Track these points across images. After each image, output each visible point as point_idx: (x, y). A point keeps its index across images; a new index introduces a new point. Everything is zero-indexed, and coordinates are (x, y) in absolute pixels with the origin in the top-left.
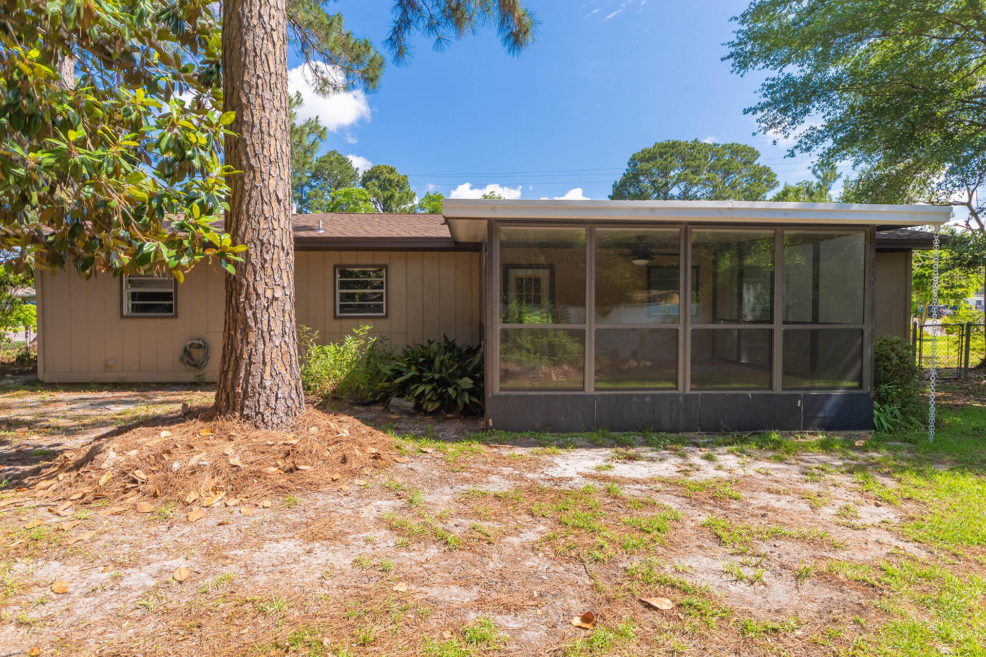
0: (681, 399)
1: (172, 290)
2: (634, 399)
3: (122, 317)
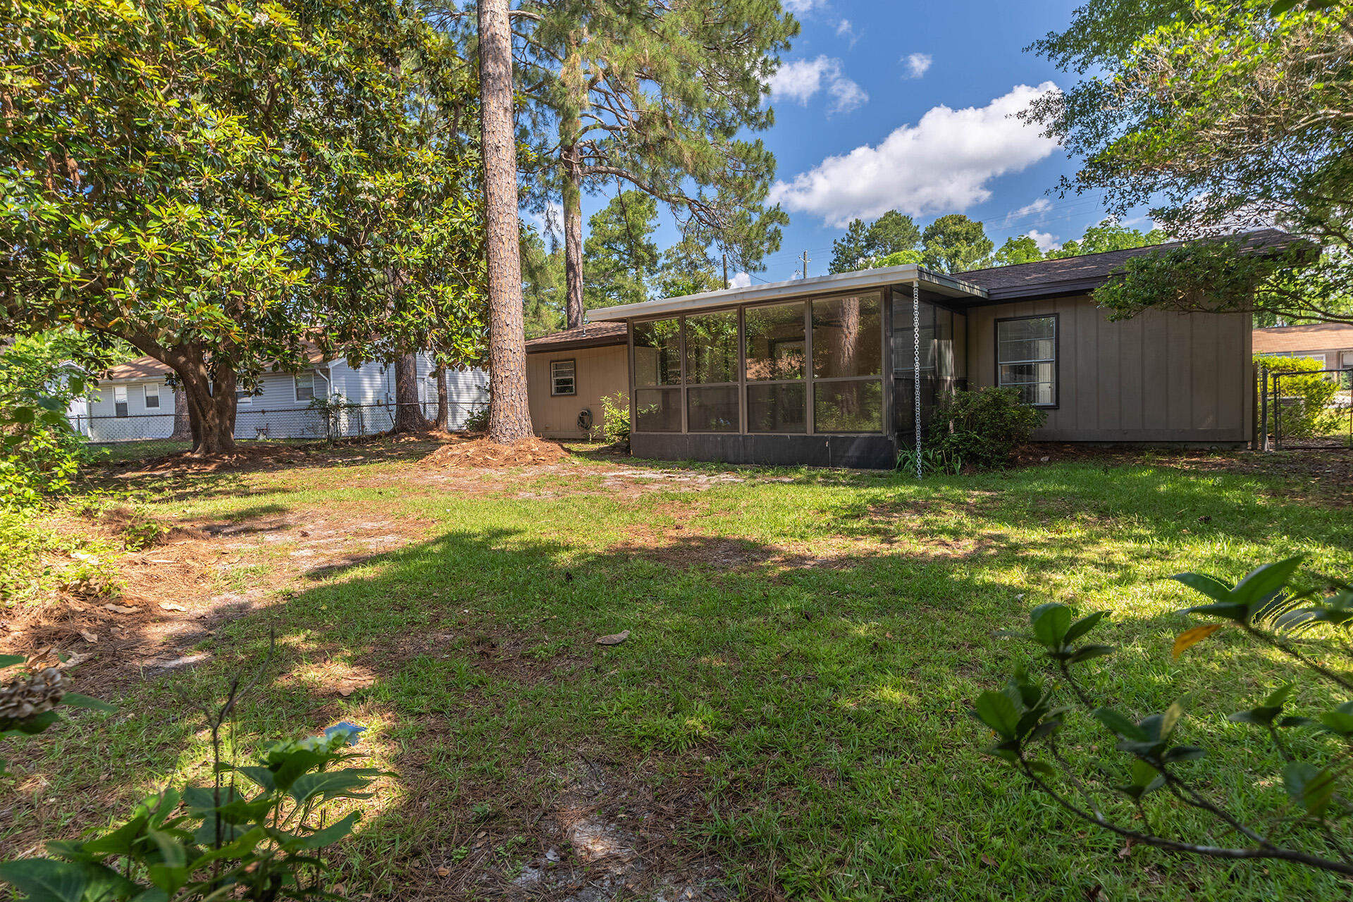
0: (741, 439)
1: (572, 377)
3: (552, 396)
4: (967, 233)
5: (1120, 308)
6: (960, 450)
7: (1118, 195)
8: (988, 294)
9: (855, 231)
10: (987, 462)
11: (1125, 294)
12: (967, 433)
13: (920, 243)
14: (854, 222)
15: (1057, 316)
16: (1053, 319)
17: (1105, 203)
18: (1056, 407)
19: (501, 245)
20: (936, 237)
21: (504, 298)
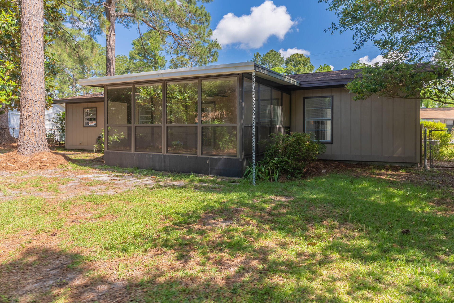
0: (162, 157)
1: (95, 117)
2: (147, 156)
3: (84, 127)
4: (303, 62)
5: (359, 93)
6: (279, 167)
7: (359, 35)
8: (300, 84)
9: (256, 57)
10: (292, 175)
11: (361, 85)
12: (283, 158)
13: (284, 64)
14: (256, 53)
15: (332, 97)
16: (331, 98)
17: (353, 39)
18: (332, 142)
19: (29, 38)
20: (291, 62)
21: (30, 69)
